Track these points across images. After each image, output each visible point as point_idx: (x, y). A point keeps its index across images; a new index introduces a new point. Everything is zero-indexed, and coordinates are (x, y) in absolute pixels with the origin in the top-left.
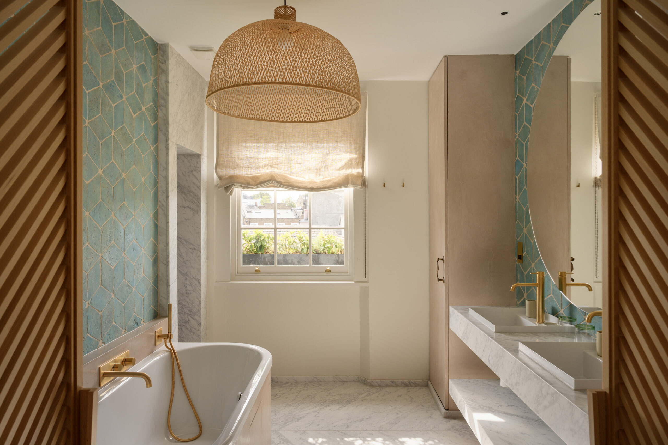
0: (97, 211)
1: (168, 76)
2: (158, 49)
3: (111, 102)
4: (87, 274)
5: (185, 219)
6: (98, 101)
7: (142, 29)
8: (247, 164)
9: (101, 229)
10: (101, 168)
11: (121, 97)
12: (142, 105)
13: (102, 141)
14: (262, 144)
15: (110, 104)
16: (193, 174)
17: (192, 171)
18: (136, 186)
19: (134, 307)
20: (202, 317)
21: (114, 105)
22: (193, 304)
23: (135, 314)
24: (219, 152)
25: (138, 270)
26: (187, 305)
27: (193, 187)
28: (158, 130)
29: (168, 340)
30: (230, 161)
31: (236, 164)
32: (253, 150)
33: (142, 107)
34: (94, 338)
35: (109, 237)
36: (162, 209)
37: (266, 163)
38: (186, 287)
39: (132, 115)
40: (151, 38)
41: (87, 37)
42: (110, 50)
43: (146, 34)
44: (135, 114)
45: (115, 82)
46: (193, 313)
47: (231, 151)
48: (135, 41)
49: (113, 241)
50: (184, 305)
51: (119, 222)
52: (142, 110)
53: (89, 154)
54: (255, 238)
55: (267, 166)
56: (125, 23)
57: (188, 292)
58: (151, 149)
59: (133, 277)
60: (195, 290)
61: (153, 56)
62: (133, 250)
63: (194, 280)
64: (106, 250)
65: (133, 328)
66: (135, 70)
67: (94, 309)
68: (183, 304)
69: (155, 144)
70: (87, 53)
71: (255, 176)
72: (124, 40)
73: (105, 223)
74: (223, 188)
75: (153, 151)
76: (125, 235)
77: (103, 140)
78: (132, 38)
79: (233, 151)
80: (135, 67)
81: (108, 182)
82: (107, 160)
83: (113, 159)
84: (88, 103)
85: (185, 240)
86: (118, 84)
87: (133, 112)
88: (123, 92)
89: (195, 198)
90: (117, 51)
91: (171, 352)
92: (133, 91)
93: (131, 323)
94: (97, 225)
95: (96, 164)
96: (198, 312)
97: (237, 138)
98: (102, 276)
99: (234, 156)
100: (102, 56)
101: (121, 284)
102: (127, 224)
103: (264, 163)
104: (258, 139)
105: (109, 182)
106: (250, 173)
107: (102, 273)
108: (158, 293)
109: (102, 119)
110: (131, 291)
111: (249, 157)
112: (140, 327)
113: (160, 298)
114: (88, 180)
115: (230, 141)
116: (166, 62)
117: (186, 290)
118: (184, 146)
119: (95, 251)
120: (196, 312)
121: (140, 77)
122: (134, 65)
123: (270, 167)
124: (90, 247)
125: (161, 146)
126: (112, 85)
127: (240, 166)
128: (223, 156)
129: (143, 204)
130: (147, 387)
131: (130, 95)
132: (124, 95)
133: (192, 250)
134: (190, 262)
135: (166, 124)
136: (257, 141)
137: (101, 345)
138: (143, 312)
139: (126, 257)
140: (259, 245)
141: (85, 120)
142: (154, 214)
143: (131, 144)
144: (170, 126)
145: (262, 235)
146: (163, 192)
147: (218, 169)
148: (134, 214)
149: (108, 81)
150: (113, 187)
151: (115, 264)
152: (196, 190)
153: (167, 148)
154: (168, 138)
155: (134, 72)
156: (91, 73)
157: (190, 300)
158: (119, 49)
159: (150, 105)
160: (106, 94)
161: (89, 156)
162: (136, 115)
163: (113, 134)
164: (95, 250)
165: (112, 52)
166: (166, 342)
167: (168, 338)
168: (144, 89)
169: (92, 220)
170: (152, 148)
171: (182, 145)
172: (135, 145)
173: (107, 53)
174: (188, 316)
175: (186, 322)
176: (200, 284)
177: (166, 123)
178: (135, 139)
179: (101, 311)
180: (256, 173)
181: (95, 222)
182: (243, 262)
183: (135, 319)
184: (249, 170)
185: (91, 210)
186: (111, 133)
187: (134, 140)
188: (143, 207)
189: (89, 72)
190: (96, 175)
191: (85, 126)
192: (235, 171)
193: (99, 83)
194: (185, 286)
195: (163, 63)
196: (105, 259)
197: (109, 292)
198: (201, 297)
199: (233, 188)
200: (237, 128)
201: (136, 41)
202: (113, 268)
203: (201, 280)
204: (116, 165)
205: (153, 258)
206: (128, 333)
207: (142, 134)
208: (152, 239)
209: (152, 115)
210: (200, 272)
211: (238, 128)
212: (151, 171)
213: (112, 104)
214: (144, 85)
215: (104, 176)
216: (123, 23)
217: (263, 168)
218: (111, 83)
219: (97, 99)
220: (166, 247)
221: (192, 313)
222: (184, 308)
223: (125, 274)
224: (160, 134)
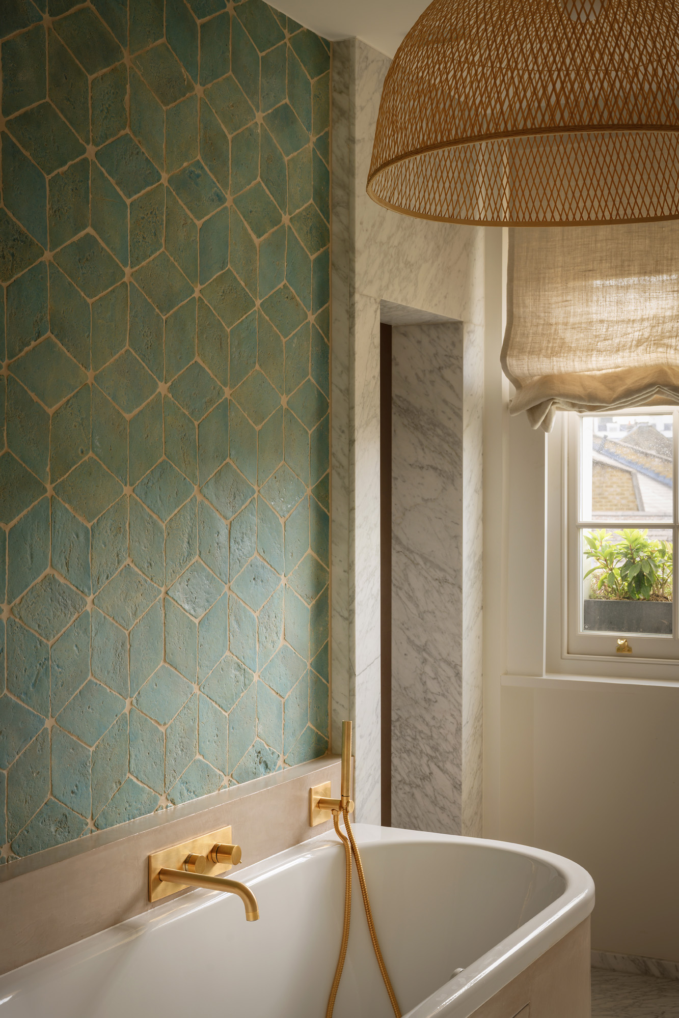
0: (153, 484)
1: (354, 124)
2: (329, 57)
3: (191, 216)
4: (127, 633)
5: (423, 499)
6: (158, 218)
7: (282, 16)
8: (590, 340)
9: (164, 527)
10: (166, 380)
11: (221, 199)
12: (280, 211)
13: (168, 315)
14: (634, 280)
15: (190, 221)
16: (443, 377)
17: (440, 369)
18: (263, 419)
19: (255, 721)
20: (463, 767)
21: (199, 223)
22: (441, 730)
23: (258, 739)
24: (514, 313)
25: (269, 630)
26: (426, 730)
27: (443, 412)
28: (330, 269)
29: (341, 815)
30: (543, 334)
31: (558, 341)
32: (608, 299)
33: (281, 217)
34: (145, 786)
35: (185, 545)
36: (339, 474)
37: (642, 335)
38: (424, 684)
39: (251, 240)
40: (309, 32)
41: (128, 70)
42: (190, 88)
43: (294, 26)
44: (259, 236)
45: (203, 164)
46: (440, 754)
47: (547, 306)
48: (261, 52)
49: (197, 557)
50: (421, 732)
51: (215, 510)
52: (281, 224)
53: (134, 349)
54: (621, 553)
55: (646, 344)
56: (232, 13)
57: (430, 696)
58: (307, 321)
59: (255, 647)
60: (446, 693)
61: (316, 79)
62: (254, 579)
63: (443, 665)
64: (178, 576)
65: (255, 774)
66: (262, 124)
67: (145, 717)
68: (416, 728)
69: (321, 307)
70: (127, 109)
71: (611, 373)
72: (228, 56)
73: (176, 512)
74: (524, 411)
75: (313, 324)
76: (232, 541)
77: (171, 312)
78: (253, 45)
79: (553, 306)
80: (259, 117)
81: (183, 412)
82: (180, 358)
83: (197, 354)
84: (130, 228)
85: (422, 556)
86: (210, 170)
87: (255, 232)
88: (225, 185)
89: (448, 442)
90: (209, 86)
91: (344, 846)
92: (255, 179)
93: (248, 760)
94: (155, 517)
95: (151, 371)
96: (455, 754)
97: (562, 267)
98: (167, 639)
99: (553, 321)
100: (169, 107)
101: (218, 663)
102: (237, 513)
103: (637, 334)
104: (622, 266)
105: (187, 413)
106: (595, 366)
107: (166, 633)
108: (328, 691)
109: (169, 260)
110: (247, 682)
111: (595, 320)
112: (275, 773)
113: (335, 706)
114: (130, 411)
115: (544, 278)
116: (348, 88)
117: (425, 692)
118: (404, 304)
119: (148, 579)
120: (448, 753)
121: (275, 141)
122: (258, 111)
123: (654, 344)
124: (136, 569)
125: (337, 309)
126: (196, 173)
127: (569, 346)
128: (525, 322)
129: (282, 462)
130: (248, 919)
131: (245, 190)
132: (229, 193)
133: (440, 583)
134: (435, 616)
135: (347, 252)
136: (618, 272)
137: (164, 806)
138: (283, 736)
139: (234, 595)
140: (632, 573)
141: (123, 267)
142: (317, 486)
143: (246, 315)
144: (357, 255)
145: (644, 546)
146: (340, 429)
147: (507, 359)
148: (256, 488)
149: (185, 164)
150: (196, 423)
151: (201, 613)
152: (450, 419)
153: (351, 315)
154: (354, 288)
155: (259, 131)
156: (138, 153)
157: (434, 718)
158: (215, 81)
159: (306, 208)
160: (177, 198)
161: (134, 353)
162: (262, 238)
163: (196, 294)
164: (148, 577)
165: (194, 93)
166: (336, 819)
167: (340, 810)
168: (289, 168)
169: (142, 506)
170: (311, 318)
171: (399, 302)
172: (260, 316)
173: (180, 98)
174: (429, 762)
175: (424, 778)
176: (458, 675)
177: (349, 248)
178: (260, 299)
179: (165, 724)
180: (613, 366)
181: (148, 510)
182: (586, 621)
183: (259, 752)
184: (594, 358)
185: (138, 482)
186: (193, 291)
187: (256, 303)
188: (284, 472)
189: (132, 153)
190: (151, 398)
191: (124, 283)
192: (555, 363)
193: (160, 174)
194: (421, 679)
195: (341, 92)
196: (174, 600)
197: (185, 679)
198: (460, 711)
199: (550, 410)
200: (563, 240)
201: (264, 51)
202: (197, 621)
203: (461, 666)
204: (207, 369)
205: (314, 602)
206: (240, 785)
207: (281, 286)
208: (309, 551)
209: (311, 233)
210: (460, 645)
211: (565, 238)
212: (310, 376)
213: (196, 221)
214: (286, 159)
215: (172, 399)
216: (227, 13)
217: (632, 350)
218: (193, 169)
219: (155, 214)
220: (348, 573)
221: (438, 755)
222: (420, 739)
223: (231, 637)
224: (336, 280)
